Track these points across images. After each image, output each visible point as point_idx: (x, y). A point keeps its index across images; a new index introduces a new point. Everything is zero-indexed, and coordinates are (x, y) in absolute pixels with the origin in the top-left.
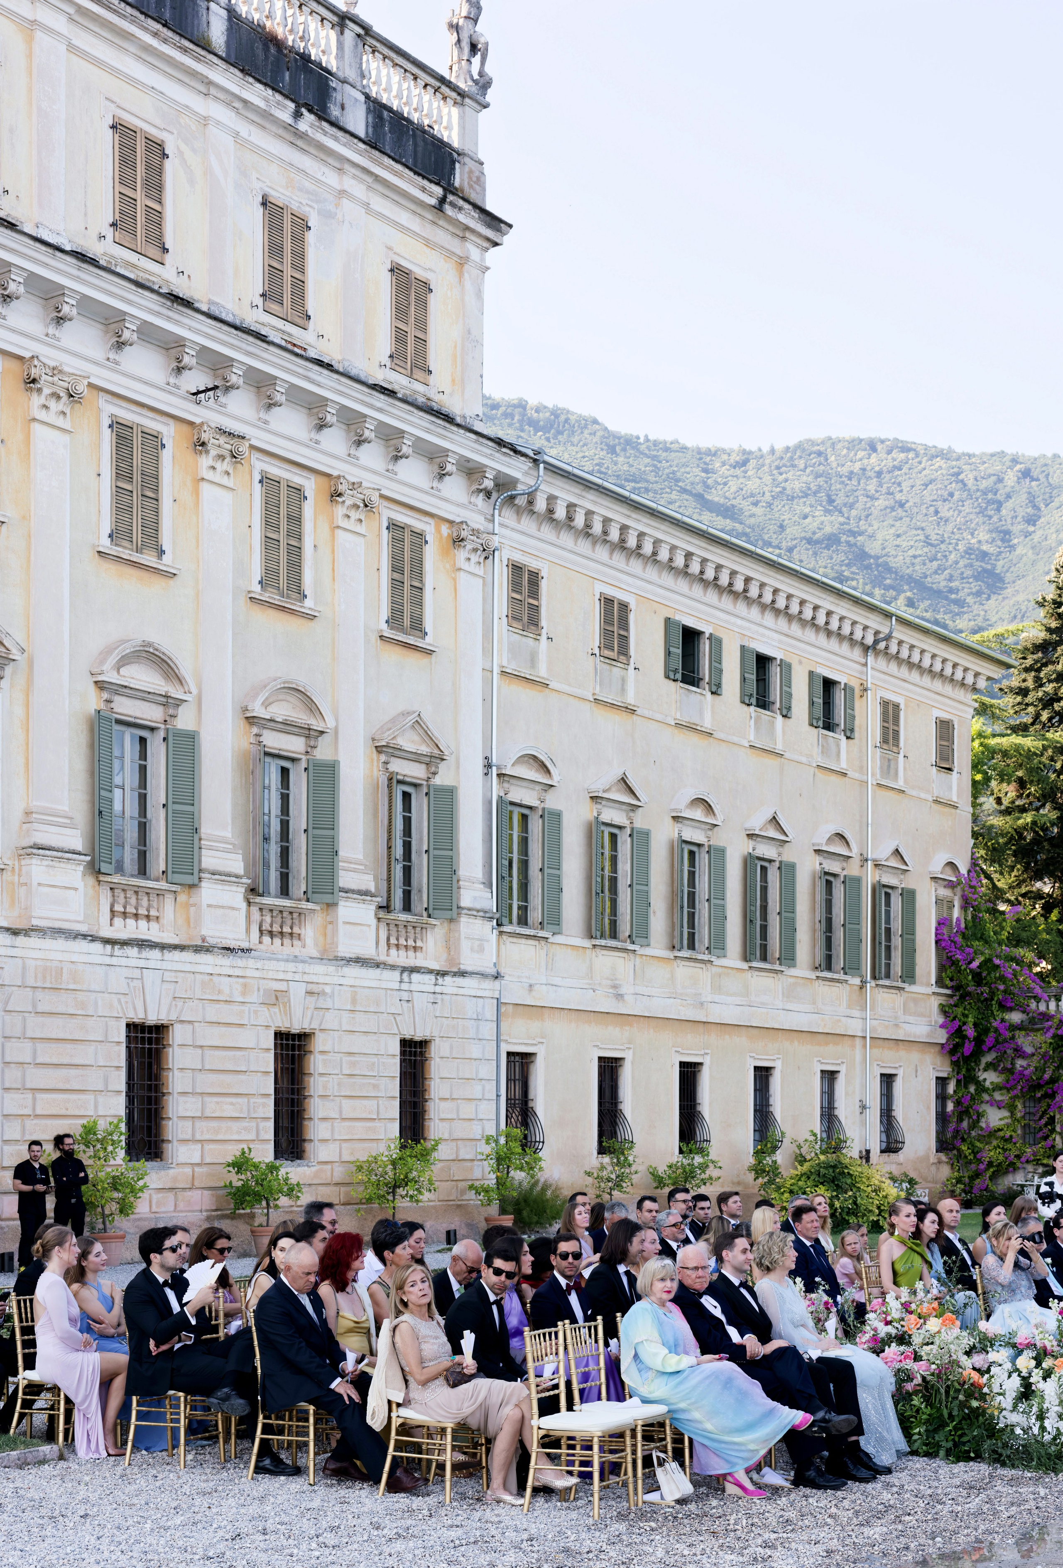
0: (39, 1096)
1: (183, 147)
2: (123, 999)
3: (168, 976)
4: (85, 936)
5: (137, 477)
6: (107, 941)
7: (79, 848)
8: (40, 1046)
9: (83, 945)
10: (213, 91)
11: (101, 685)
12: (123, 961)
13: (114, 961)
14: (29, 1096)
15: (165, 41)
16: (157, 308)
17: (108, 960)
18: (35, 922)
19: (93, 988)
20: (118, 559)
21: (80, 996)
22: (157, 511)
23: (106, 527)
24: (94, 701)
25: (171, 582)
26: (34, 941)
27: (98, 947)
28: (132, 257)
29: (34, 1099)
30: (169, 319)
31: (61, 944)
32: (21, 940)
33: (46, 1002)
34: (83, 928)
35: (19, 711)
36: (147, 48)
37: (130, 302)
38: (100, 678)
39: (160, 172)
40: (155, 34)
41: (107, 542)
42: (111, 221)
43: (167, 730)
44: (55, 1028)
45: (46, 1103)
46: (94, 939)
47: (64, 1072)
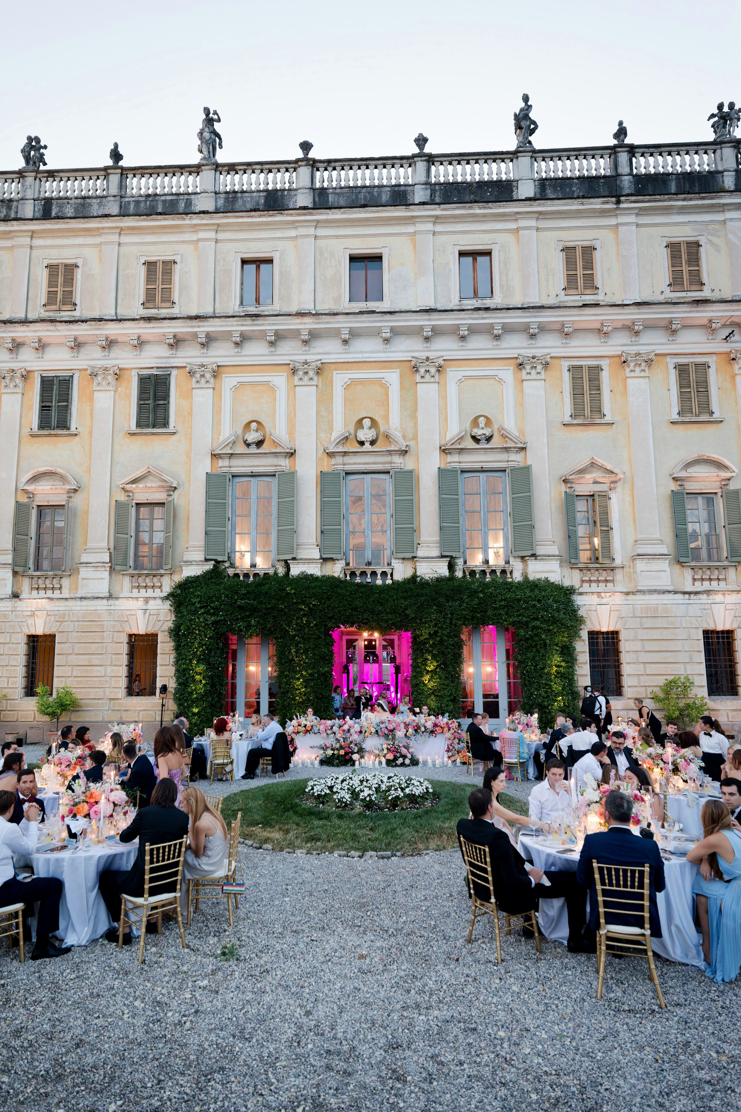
0: (647, 665)
1: (710, 238)
2: (699, 619)
3: (729, 607)
4: (670, 592)
5: (693, 384)
6: (685, 593)
7: (666, 552)
8: (646, 643)
9: (671, 596)
10: (726, 208)
11: (675, 479)
12: (698, 601)
13: (691, 602)
14: (642, 665)
15: (691, 199)
16: (689, 310)
17: (687, 602)
18: (639, 588)
19: (678, 615)
20: (683, 423)
21: (670, 619)
22: (708, 396)
23: (676, 410)
24: (674, 486)
25: (720, 425)
26: (639, 597)
27: (680, 596)
28: (683, 294)
29: (645, 668)
30: (698, 311)
31: (655, 596)
32: (630, 597)
33: (649, 623)
34: (670, 588)
35: (628, 499)
36: (683, 207)
37: (672, 313)
38: (674, 476)
39: (697, 253)
40: (684, 200)
41: (677, 417)
42: (668, 283)
43: (722, 492)
44: (656, 634)
45: (651, 669)
46: (676, 593)
47: (663, 654)
